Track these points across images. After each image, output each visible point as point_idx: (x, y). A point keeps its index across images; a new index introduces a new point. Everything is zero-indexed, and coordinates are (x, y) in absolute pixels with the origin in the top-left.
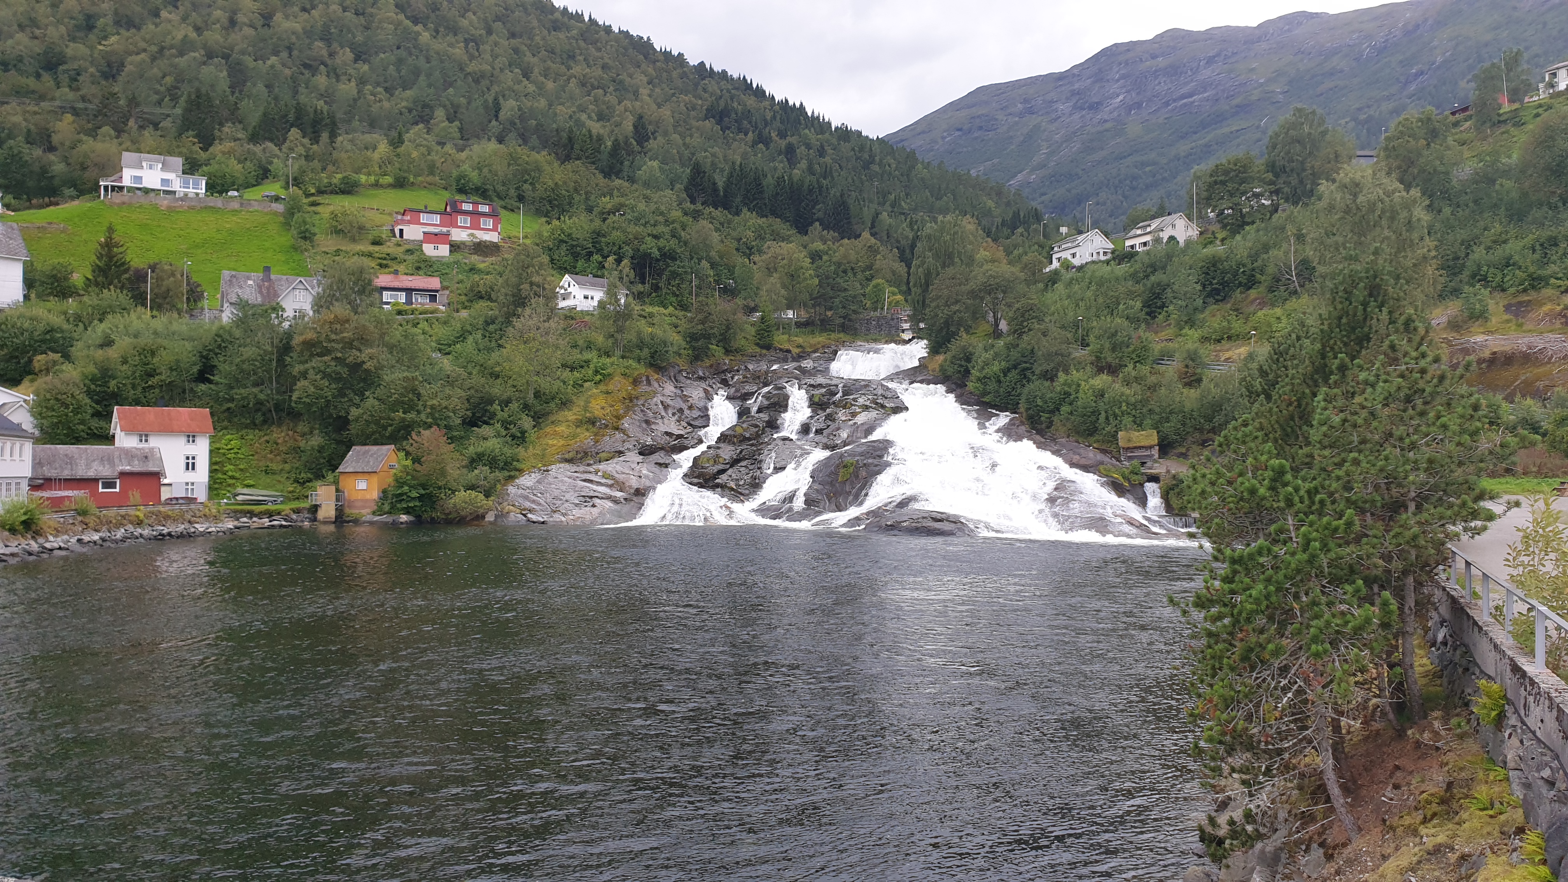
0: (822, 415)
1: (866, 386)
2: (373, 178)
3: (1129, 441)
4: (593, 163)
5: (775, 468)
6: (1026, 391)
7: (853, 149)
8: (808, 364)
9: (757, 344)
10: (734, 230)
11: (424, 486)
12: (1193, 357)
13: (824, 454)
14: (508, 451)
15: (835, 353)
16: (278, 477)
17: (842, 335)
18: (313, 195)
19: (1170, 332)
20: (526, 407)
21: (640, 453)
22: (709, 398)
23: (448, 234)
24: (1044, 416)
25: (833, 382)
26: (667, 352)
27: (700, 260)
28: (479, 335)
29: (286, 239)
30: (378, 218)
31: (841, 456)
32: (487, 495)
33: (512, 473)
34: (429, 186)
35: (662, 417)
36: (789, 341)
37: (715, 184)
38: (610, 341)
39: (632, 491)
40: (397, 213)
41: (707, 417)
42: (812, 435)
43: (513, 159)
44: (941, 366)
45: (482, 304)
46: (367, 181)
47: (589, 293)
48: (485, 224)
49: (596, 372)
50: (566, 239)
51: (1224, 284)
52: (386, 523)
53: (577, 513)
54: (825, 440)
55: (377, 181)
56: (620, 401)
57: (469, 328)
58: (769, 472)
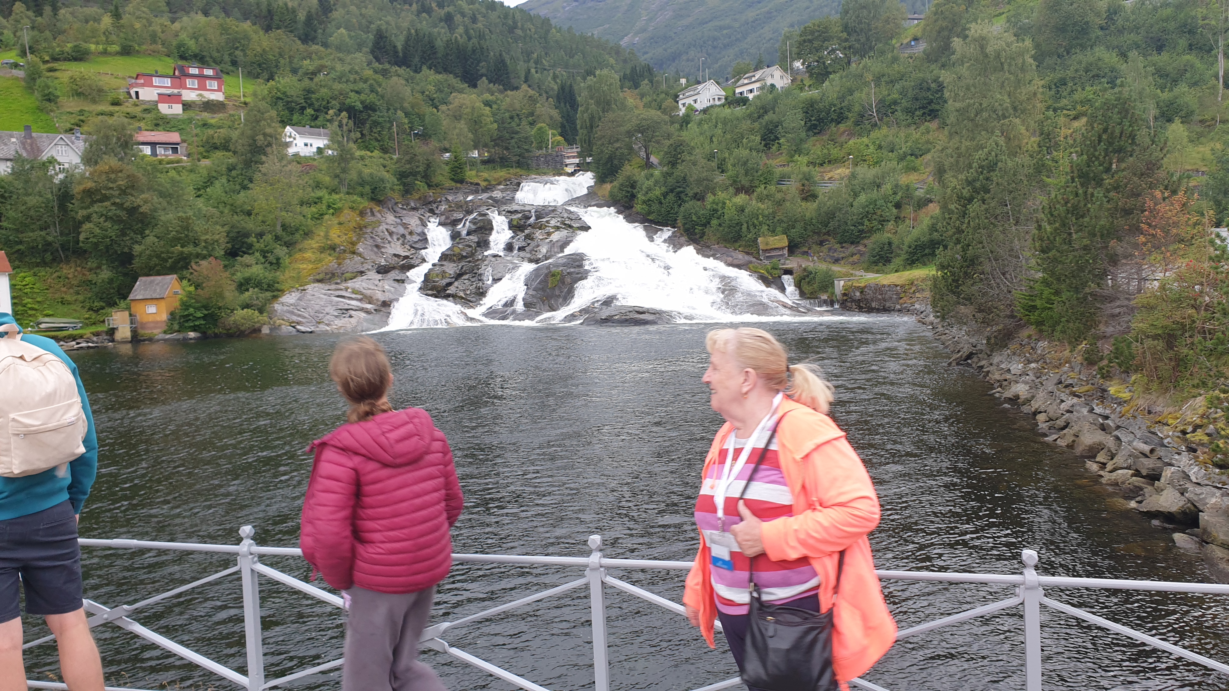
0: (522, 235)
1: (553, 211)
2: (101, 47)
3: (767, 244)
4: (291, 32)
5: (494, 279)
6: (682, 209)
7: (499, 17)
8: (497, 194)
9: (453, 180)
10: (418, 84)
11: (206, 307)
12: (807, 178)
13: (533, 266)
14: (270, 275)
15: (519, 184)
16: (74, 307)
17: (518, 170)
18: (47, 62)
19: (783, 159)
20: (277, 238)
21: (378, 272)
22: (425, 225)
23: (180, 95)
24: (698, 228)
25: (527, 208)
26: (385, 188)
27: (396, 110)
28: (224, 180)
29: (31, 101)
30: (114, 83)
31: (548, 267)
32: (261, 311)
33: (275, 293)
34: (153, 54)
35: (389, 242)
36: (477, 176)
37: (395, 47)
38: (336, 181)
39: (380, 303)
40: (130, 77)
41: (426, 240)
42: (516, 252)
43: (224, 30)
44: (611, 192)
45: (219, 154)
46: (96, 49)
47: (309, 141)
48: (211, 86)
49: (329, 207)
50: (281, 96)
51: (821, 120)
52: (178, 340)
53: (338, 323)
54: (529, 255)
55: (106, 50)
56: (352, 230)
57: (214, 174)
58: (490, 282)
